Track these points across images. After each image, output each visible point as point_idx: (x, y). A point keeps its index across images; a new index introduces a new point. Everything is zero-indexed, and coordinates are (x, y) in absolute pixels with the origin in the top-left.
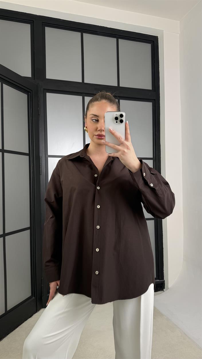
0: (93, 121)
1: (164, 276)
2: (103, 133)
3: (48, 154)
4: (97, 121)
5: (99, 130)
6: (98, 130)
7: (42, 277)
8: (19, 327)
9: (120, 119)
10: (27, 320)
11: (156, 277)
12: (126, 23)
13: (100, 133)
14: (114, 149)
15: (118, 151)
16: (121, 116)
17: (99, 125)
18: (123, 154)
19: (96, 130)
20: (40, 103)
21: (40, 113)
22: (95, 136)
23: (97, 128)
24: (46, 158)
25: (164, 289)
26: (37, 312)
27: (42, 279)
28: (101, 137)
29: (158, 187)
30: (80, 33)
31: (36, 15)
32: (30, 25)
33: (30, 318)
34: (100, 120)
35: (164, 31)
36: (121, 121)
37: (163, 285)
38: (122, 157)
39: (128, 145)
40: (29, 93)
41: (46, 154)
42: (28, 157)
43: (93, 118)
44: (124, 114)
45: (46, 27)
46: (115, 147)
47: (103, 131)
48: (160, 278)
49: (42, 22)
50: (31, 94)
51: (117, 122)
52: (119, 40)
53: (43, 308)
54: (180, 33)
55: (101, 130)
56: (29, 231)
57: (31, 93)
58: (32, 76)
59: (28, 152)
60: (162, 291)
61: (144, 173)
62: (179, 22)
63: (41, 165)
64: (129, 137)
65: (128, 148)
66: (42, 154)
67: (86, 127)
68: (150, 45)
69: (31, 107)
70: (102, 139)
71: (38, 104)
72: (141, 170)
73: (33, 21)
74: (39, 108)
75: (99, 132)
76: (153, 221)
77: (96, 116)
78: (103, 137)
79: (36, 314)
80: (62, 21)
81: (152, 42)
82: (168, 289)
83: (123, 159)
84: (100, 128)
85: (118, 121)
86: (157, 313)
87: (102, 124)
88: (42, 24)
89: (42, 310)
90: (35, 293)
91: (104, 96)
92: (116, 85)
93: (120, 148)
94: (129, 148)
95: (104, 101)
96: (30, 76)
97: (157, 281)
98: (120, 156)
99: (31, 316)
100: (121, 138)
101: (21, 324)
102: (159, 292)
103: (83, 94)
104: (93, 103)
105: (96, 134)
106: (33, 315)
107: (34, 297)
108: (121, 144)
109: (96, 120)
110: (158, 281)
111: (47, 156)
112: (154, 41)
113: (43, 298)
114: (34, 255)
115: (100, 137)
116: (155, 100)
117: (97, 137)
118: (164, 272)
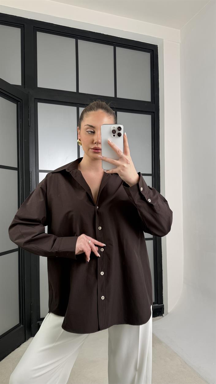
0: (89, 133)
1: (163, 300)
2: (99, 146)
3: (39, 169)
4: (94, 133)
5: (96, 143)
6: (94, 142)
7: (31, 303)
8: (5, 358)
9: (117, 132)
10: (14, 350)
11: (155, 301)
12: (124, 30)
13: (96, 146)
14: (112, 164)
15: (116, 166)
16: (119, 129)
17: (95, 138)
18: (123, 170)
19: (92, 142)
20: (30, 113)
21: (30, 125)
22: (90, 149)
23: (93, 141)
24: (37, 173)
25: (163, 314)
26: (25, 341)
27: (31, 305)
28: (98, 151)
29: (156, 203)
30: (75, 39)
31: (27, 19)
32: (20, 29)
33: (17, 348)
34: (96, 132)
35: (164, 40)
36: (119, 135)
37: (162, 309)
38: (121, 173)
39: (127, 159)
40: (19, 103)
41: (36, 169)
42: (17, 172)
43: (88, 130)
44: (122, 127)
45: (38, 32)
46: (114, 161)
47: (100, 143)
48: (159, 302)
49: (34, 27)
50: (21, 104)
51: (114, 136)
52: (117, 48)
53: (32, 337)
54: (180, 42)
55: (98, 143)
56: (17, 253)
57: (21, 102)
58: (22, 84)
59: (16, 166)
60: (161, 316)
61: (142, 188)
62: (180, 30)
63: (31, 180)
64: (128, 150)
65: (127, 163)
66: (32, 169)
67: (80, 140)
68: (150, 54)
69: (21, 118)
70: (98, 153)
71: (29, 115)
72: (138, 185)
73: (24, 25)
74: (29, 119)
75: (95, 144)
76: (152, 242)
77: (92, 126)
78: (99, 151)
79: (25, 343)
80: (55, 25)
81: (151, 51)
82: (168, 314)
83: (122, 175)
84: (96, 141)
85: (116, 134)
86: (156, 340)
87: (99, 136)
88: (34, 29)
89: (31, 339)
90: (24, 321)
91: (100, 105)
92: (113, 96)
93: (118, 162)
94: (129, 163)
95: (100, 111)
96: (21, 85)
97: (155, 306)
98: (120, 171)
99: (18, 346)
100: (121, 152)
101: (7, 355)
102: (158, 317)
103: (77, 105)
104: (88, 113)
105: (92, 147)
106: (21, 345)
107: (23, 325)
108: (120, 158)
109: (91, 132)
110: (157, 306)
111: (38, 171)
112: (153, 50)
113: (32, 326)
114: (23, 278)
115: (96, 151)
116: (154, 112)
117: (93, 150)
118: (164, 295)
